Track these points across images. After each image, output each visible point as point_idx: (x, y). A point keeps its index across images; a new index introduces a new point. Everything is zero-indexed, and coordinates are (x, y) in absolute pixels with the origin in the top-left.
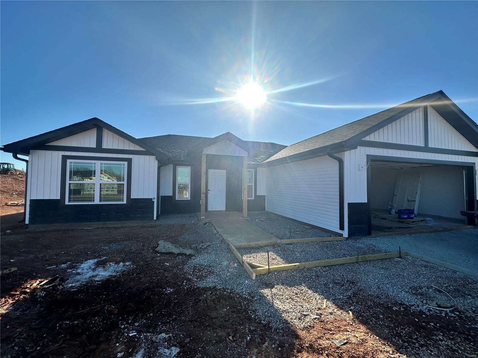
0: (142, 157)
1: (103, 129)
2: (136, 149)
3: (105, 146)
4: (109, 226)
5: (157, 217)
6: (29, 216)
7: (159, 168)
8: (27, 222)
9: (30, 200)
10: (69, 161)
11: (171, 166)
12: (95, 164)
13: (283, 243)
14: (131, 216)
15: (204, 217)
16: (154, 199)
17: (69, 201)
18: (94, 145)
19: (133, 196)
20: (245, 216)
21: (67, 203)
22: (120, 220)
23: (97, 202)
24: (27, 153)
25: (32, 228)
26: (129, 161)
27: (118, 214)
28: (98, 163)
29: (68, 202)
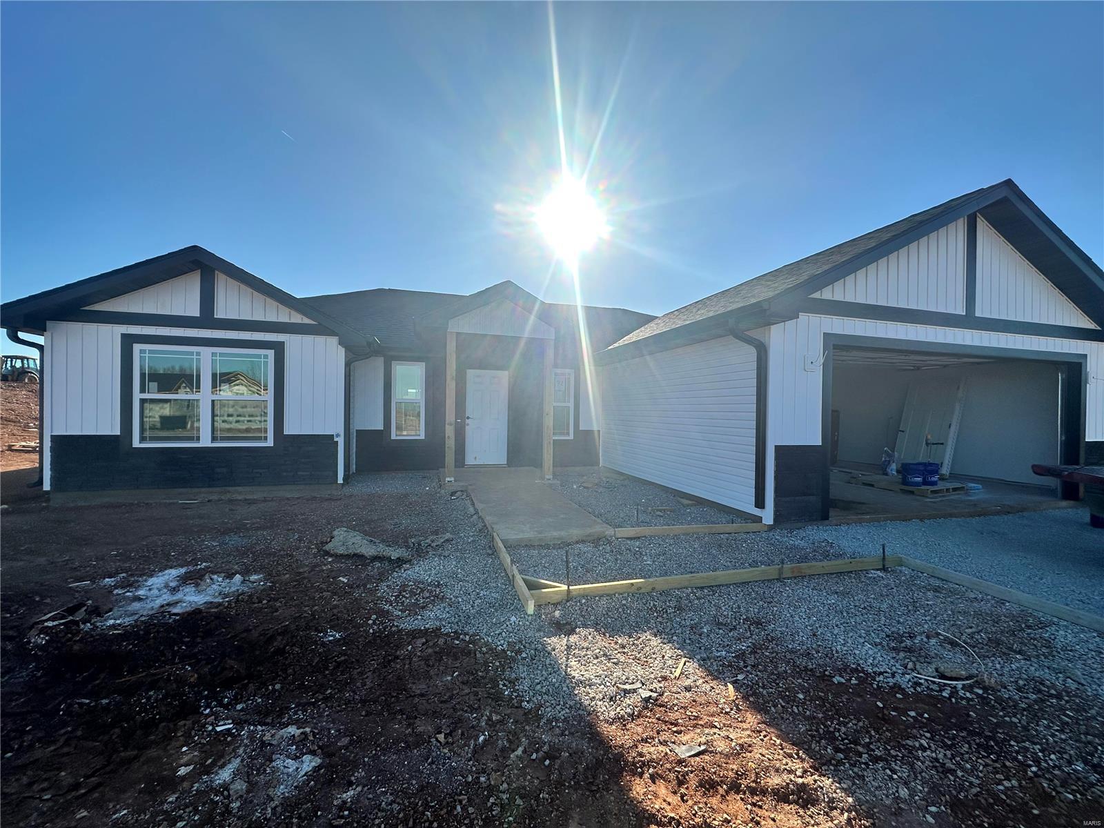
0: (308, 339)
1: (216, 272)
2: (293, 321)
3: (220, 313)
4: (234, 496)
5: (346, 478)
6: (50, 473)
7: (348, 365)
8: (47, 486)
9: (51, 436)
10: (137, 347)
11: (379, 362)
12: (198, 354)
13: (619, 535)
14: (285, 474)
15: (452, 479)
16: (338, 435)
17: (142, 439)
18: (194, 311)
19: (290, 429)
20: (547, 477)
21: (136, 443)
22: (259, 485)
23: (205, 441)
24: (40, 330)
25: (58, 500)
26: (279, 348)
27: (255, 471)
28: (206, 351)
29: (140, 443)
